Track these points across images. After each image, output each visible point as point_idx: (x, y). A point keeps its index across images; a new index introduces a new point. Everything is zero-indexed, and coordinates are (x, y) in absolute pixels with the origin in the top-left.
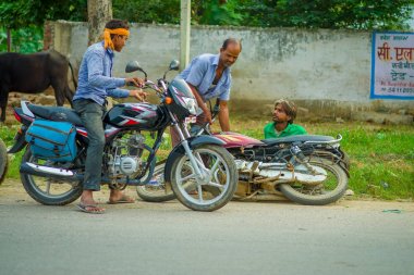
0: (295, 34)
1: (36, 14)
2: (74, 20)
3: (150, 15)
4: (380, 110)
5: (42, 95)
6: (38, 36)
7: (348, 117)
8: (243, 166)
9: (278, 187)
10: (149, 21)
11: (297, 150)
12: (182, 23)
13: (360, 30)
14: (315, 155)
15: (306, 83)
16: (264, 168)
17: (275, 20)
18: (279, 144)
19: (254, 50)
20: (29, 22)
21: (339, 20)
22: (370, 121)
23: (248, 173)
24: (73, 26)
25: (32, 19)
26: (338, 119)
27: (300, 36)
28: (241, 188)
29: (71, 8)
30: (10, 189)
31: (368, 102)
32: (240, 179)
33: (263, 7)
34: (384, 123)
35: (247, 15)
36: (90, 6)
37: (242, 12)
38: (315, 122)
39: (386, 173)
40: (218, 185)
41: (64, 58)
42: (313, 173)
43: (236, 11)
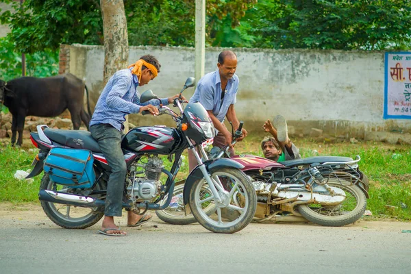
0: (308, 55)
1: (51, 38)
2: (89, 43)
3: (165, 38)
4: (394, 130)
5: (58, 119)
6: (52, 59)
7: (362, 138)
8: (262, 188)
9: (297, 208)
10: (163, 44)
11: (316, 171)
12: (197, 45)
13: (373, 51)
14: (333, 176)
15: (320, 104)
16: (283, 190)
17: (288, 41)
18: (297, 165)
19: (267, 71)
20: (44, 46)
21: (352, 41)
22: (384, 142)
23: (267, 195)
24: (88, 49)
25: (47, 44)
26: (352, 140)
27: (313, 57)
28: (260, 210)
29: (87, 31)
30: (30, 212)
31: (381, 122)
32: (259, 201)
33: (276, 28)
34: (398, 143)
35: (260, 37)
36: (105, 30)
37: (255, 34)
38: (328, 143)
39: (403, 193)
40: (238, 208)
41: (80, 81)
42: (332, 194)
43: (249, 33)
